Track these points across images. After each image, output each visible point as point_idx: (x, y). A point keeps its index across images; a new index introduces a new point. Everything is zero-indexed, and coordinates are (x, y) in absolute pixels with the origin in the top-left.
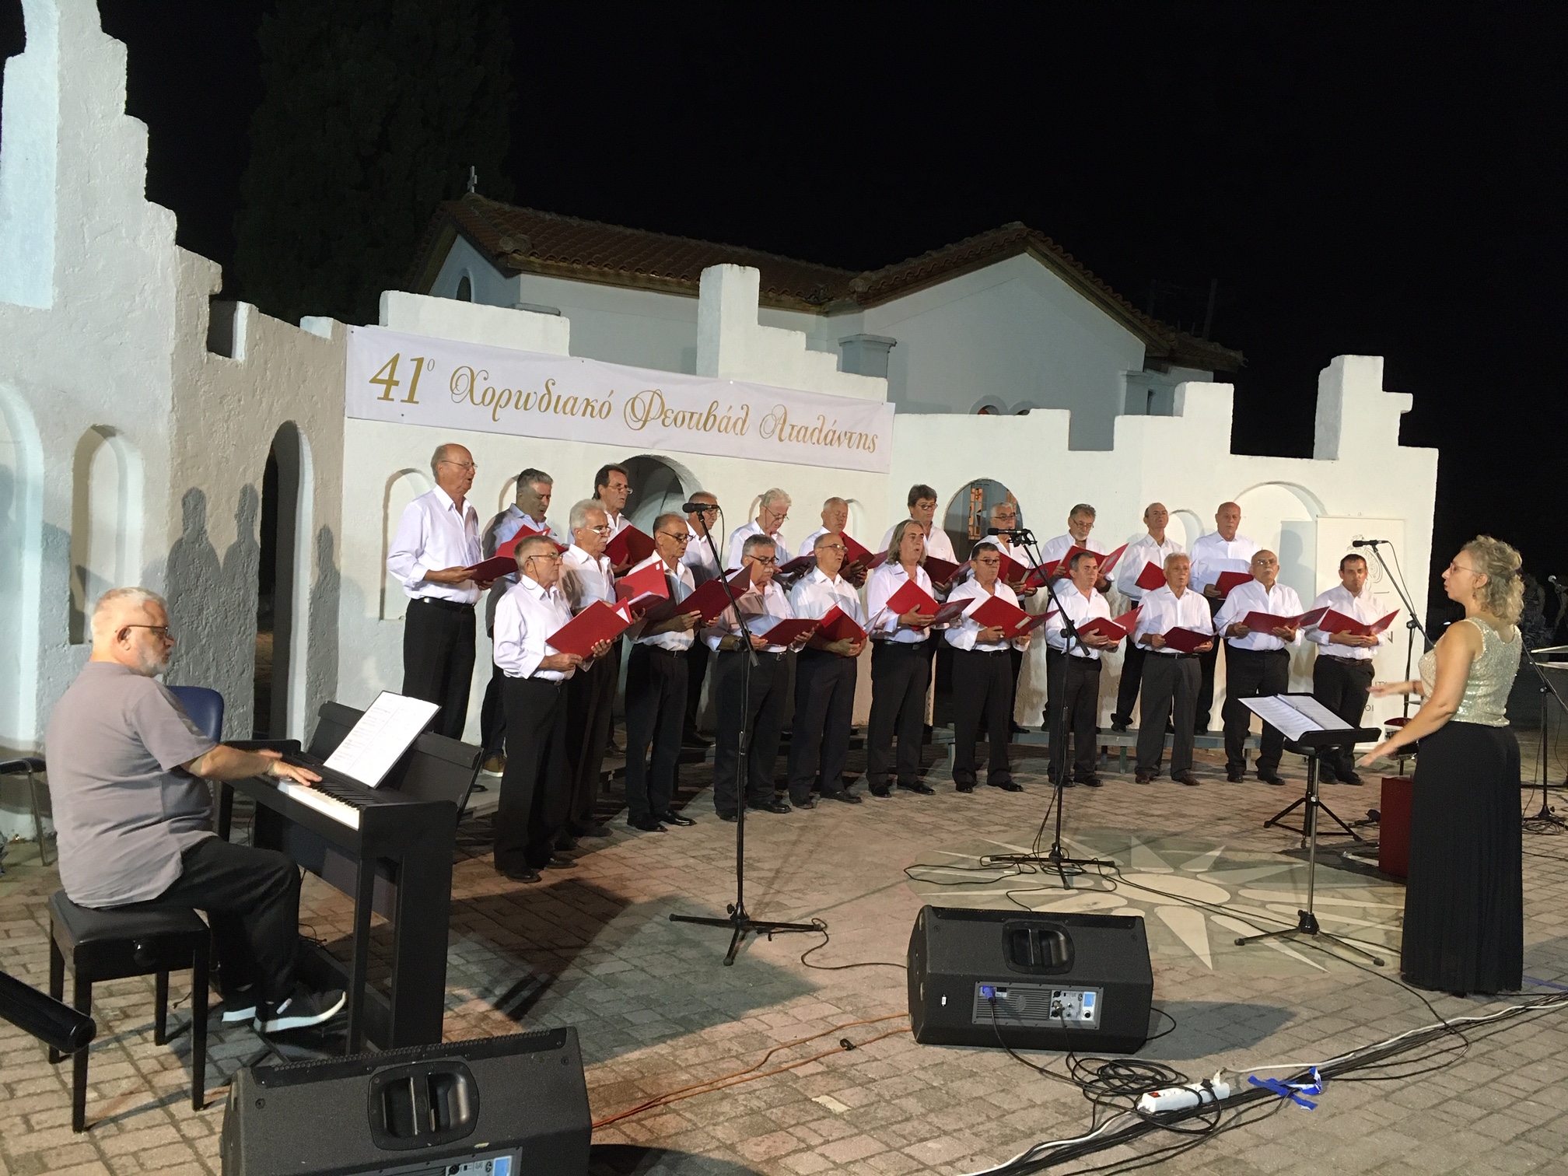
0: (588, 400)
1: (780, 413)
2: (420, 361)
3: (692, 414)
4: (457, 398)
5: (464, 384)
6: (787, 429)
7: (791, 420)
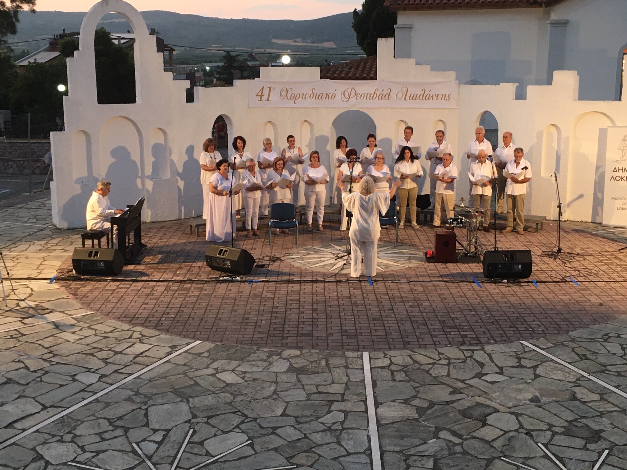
0: (327, 94)
1: (404, 90)
2: (270, 88)
3: (367, 94)
4: (282, 98)
5: (284, 93)
6: (408, 95)
7: (410, 92)
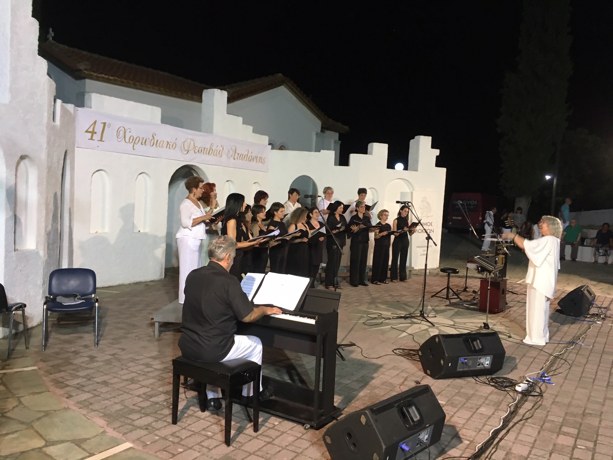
0: (168, 142)
1: (234, 149)
3: (204, 148)
4: (119, 140)
5: (122, 133)
6: (236, 155)
7: (237, 152)
